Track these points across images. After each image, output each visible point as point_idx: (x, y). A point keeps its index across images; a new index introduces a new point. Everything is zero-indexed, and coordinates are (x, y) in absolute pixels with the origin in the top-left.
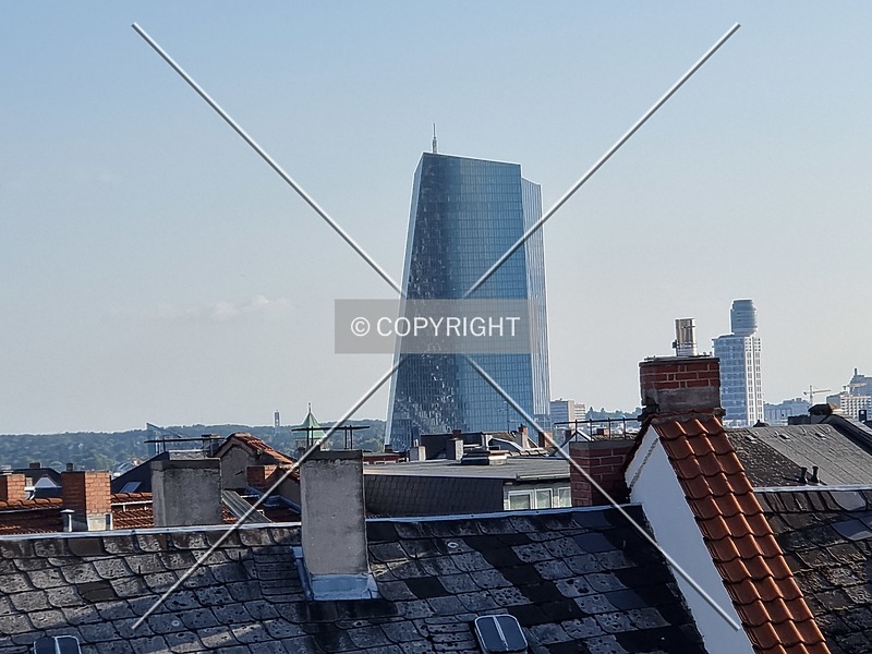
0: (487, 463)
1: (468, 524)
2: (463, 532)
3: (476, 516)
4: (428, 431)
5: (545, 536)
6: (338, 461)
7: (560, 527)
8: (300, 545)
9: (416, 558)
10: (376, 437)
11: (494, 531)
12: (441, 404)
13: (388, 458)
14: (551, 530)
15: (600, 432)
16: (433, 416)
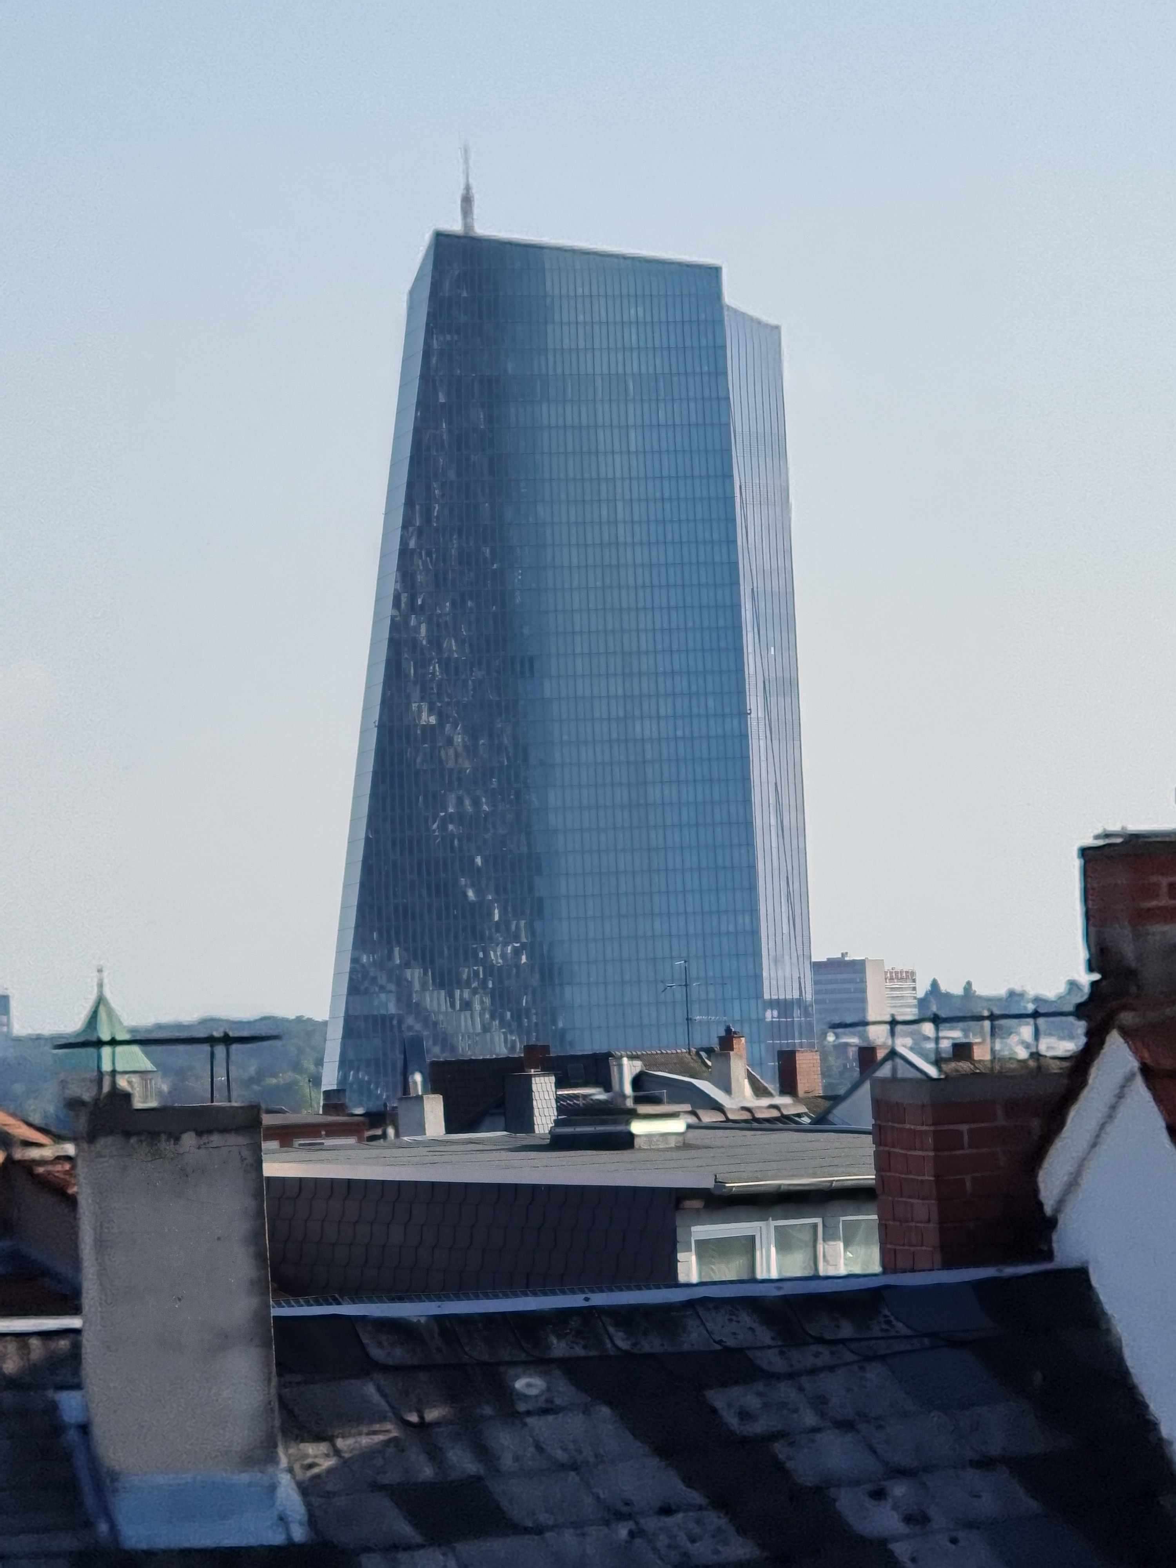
0: (627, 1141)
1: (575, 1323)
2: (559, 1348)
3: (599, 1299)
4: (453, 1049)
5: (805, 1358)
6: (189, 1140)
7: (846, 1330)
8: (78, 1387)
9: (423, 1425)
10: (297, 1067)
11: (652, 1344)
12: (490, 969)
13: (334, 1130)
14: (821, 1341)
15: (962, 1051)
16: (467, 1006)
